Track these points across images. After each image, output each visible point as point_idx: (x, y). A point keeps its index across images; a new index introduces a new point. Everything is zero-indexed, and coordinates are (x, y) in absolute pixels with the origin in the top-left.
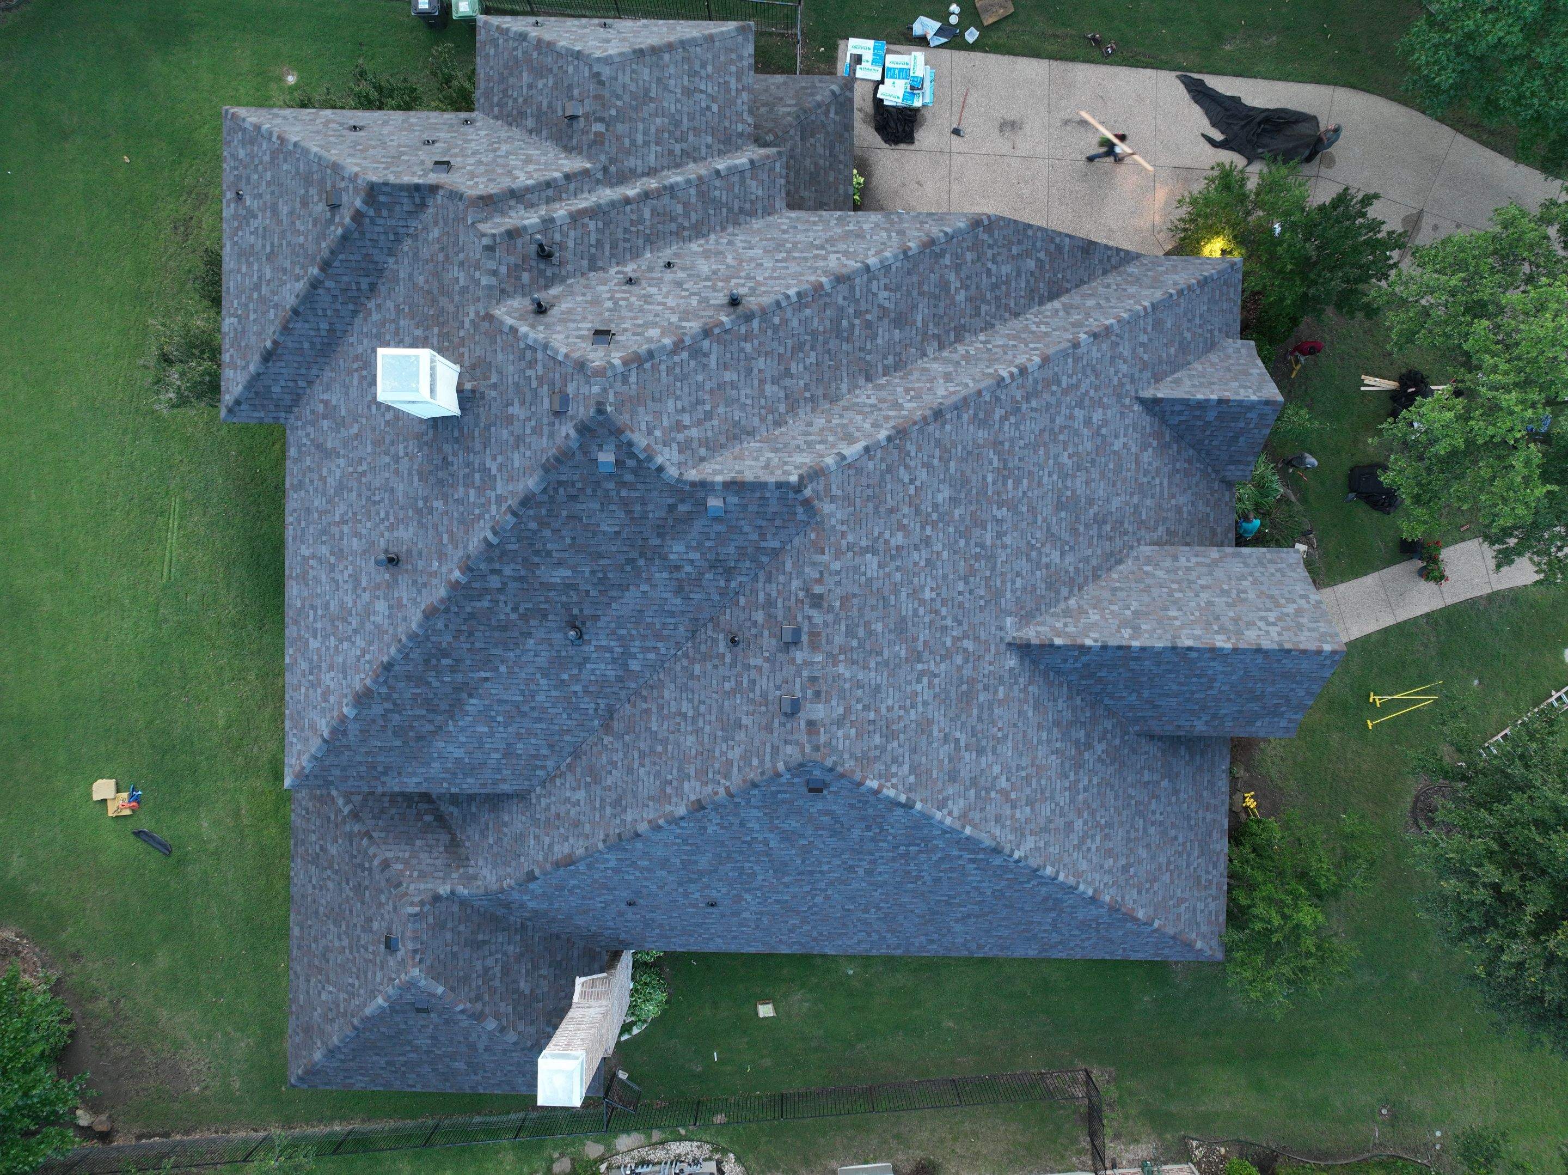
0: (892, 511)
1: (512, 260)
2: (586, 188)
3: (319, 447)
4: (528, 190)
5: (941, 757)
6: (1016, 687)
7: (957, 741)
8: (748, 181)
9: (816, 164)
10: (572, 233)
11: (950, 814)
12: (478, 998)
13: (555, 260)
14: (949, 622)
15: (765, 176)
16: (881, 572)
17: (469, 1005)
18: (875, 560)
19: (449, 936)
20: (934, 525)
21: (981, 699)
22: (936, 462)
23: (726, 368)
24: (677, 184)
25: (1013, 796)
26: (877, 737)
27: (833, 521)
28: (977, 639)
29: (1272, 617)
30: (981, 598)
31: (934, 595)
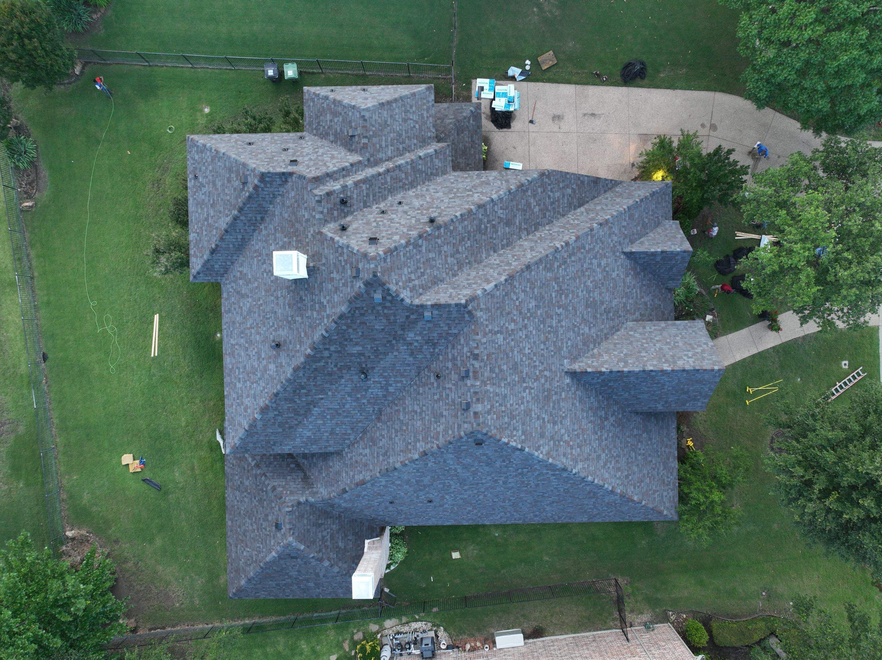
0: (509, 313)
1: (329, 206)
2: (360, 169)
3: (238, 293)
4: (335, 172)
5: (536, 426)
6: (570, 392)
7: (544, 419)
8: (434, 160)
9: (465, 146)
10: (355, 191)
11: (542, 453)
12: (320, 551)
13: (348, 204)
14: (537, 363)
15: (442, 157)
16: (505, 342)
17: (316, 554)
18: (502, 337)
19: (305, 521)
20: (529, 319)
21: (554, 398)
22: (528, 289)
23: (430, 251)
24: (402, 164)
25: (571, 443)
26: (506, 418)
27: (482, 320)
28: (551, 370)
29: (690, 354)
30: (552, 351)
31: (530, 351)
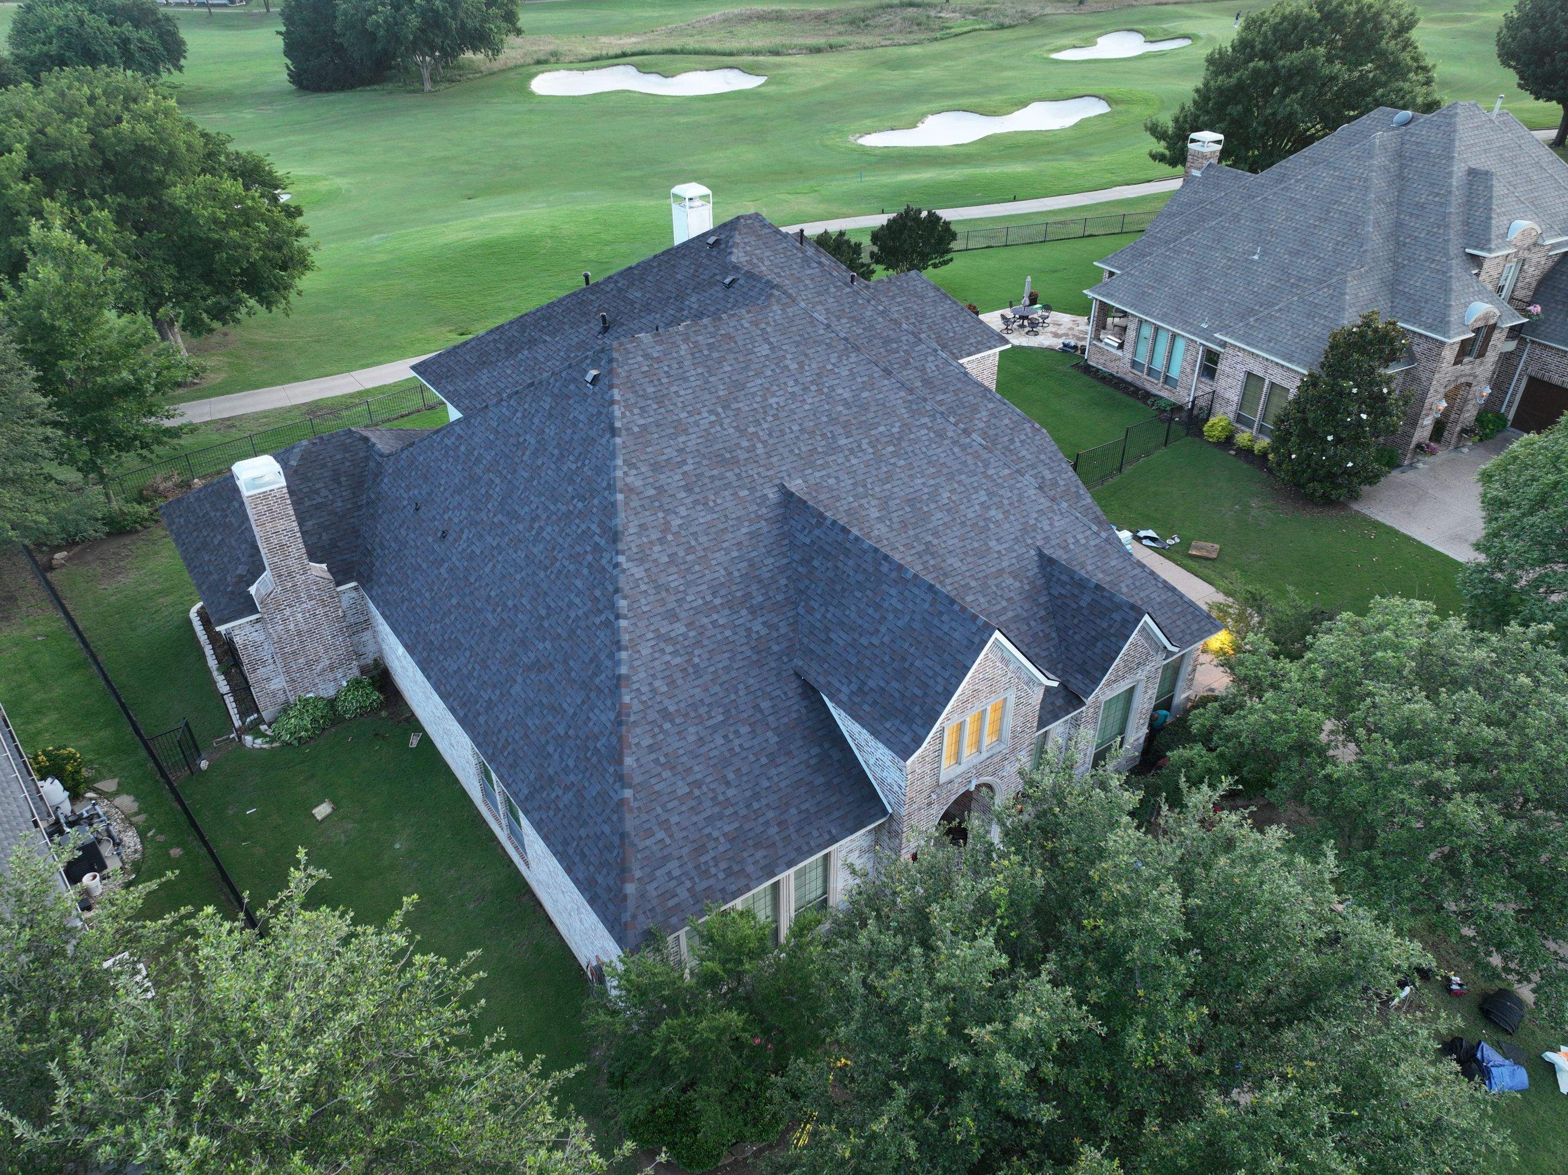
0: (806, 355)
5: (665, 451)
6: (755, 508)
7: (684, 462)
14: (765, 426)
16: (763, 359)
19: (339, 457)
20: (819, 391)
21: (729, 474)
25: (670, 537)
26: (653, 389)
27: (771, 314)
28: (769, 455)
30: (800, 449)
31: (775, 406)
